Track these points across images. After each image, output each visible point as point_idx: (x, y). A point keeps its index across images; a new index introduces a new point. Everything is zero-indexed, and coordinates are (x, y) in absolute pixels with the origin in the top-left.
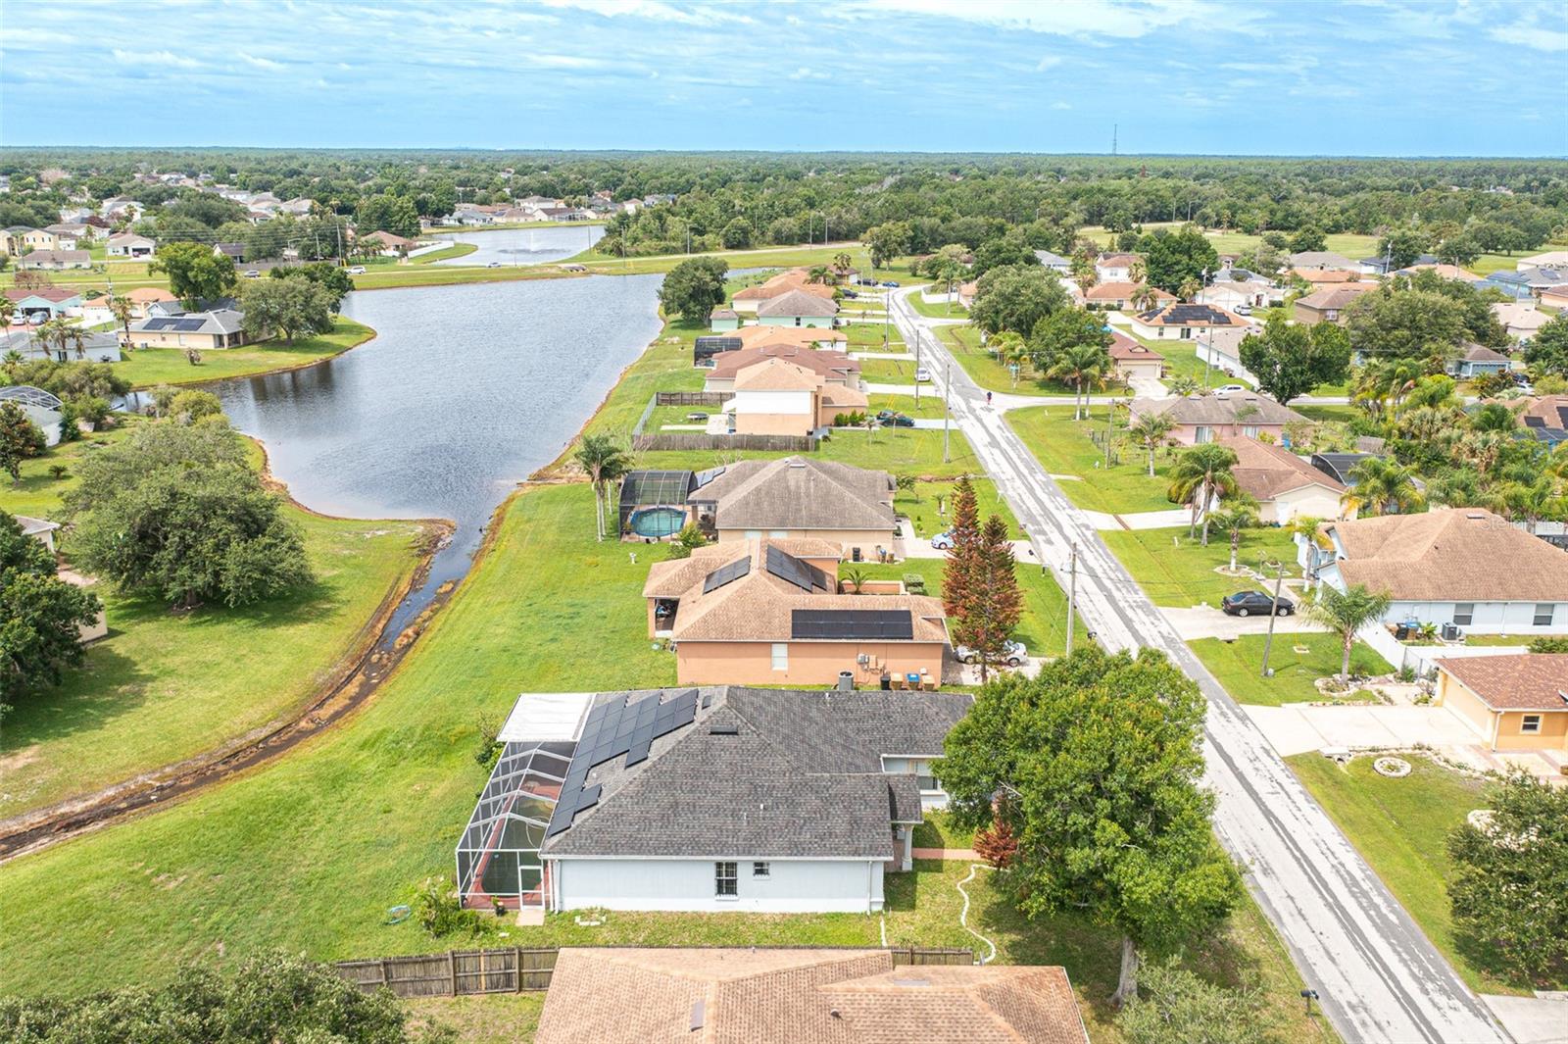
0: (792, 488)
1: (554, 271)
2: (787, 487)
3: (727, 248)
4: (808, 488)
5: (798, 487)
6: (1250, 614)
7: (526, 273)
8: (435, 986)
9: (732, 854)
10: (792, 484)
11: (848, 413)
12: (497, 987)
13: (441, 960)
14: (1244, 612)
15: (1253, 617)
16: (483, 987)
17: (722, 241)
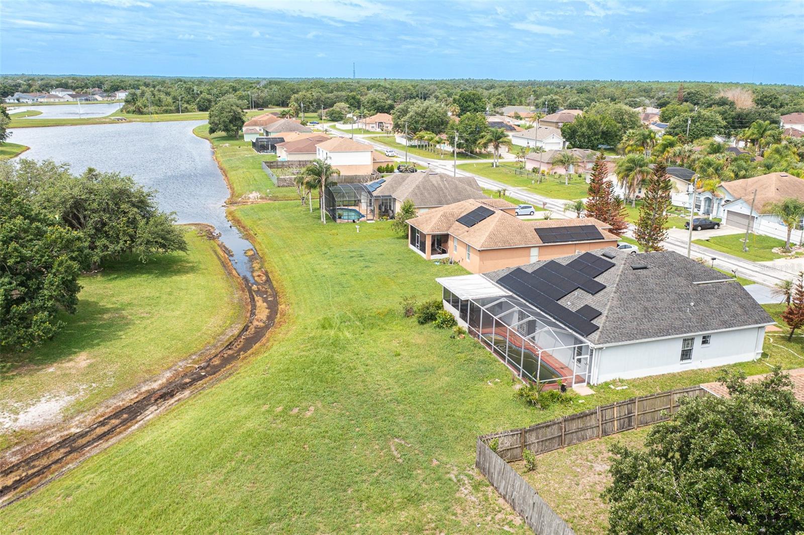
0: (436, 185)
1: (107, 120)
2: (433, 185)
3: (200, 111)
4: (445, 185)
5: (439, 185)
6: (702, 229)
7: (91, 121)
8: (589, 433)
9: (697, 331)
10: (435, 182)
11: (384, 166)
12: (623, 428)
13: (592, 414)
14: (699, 228)
15: (703, 231)
16: (616, 428)
17: (196, 107)
